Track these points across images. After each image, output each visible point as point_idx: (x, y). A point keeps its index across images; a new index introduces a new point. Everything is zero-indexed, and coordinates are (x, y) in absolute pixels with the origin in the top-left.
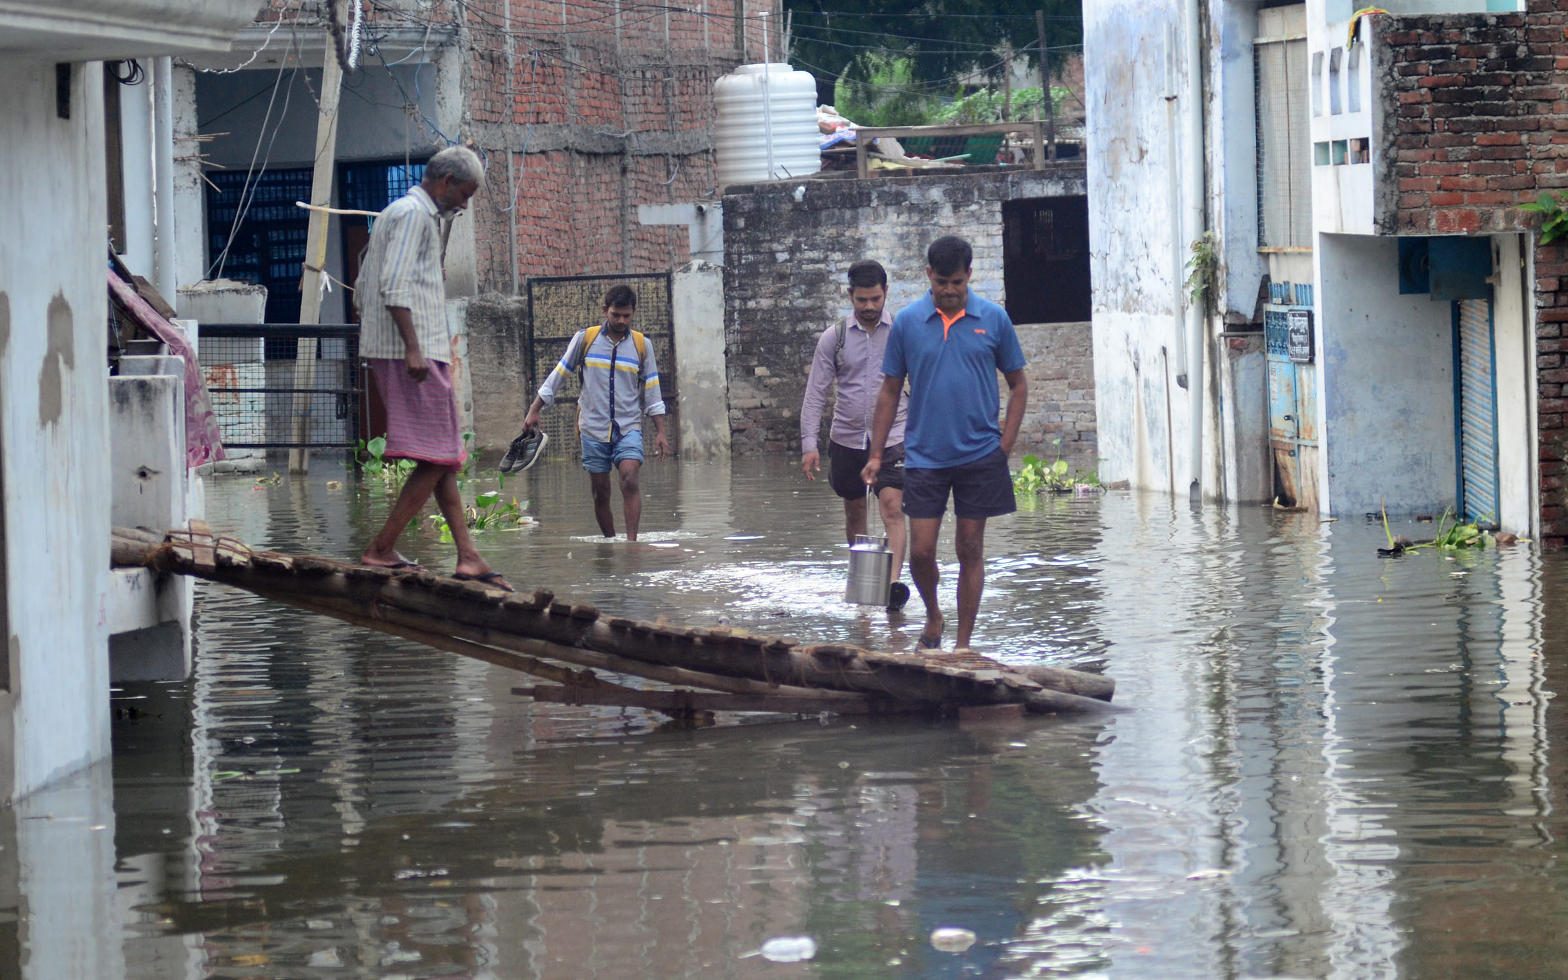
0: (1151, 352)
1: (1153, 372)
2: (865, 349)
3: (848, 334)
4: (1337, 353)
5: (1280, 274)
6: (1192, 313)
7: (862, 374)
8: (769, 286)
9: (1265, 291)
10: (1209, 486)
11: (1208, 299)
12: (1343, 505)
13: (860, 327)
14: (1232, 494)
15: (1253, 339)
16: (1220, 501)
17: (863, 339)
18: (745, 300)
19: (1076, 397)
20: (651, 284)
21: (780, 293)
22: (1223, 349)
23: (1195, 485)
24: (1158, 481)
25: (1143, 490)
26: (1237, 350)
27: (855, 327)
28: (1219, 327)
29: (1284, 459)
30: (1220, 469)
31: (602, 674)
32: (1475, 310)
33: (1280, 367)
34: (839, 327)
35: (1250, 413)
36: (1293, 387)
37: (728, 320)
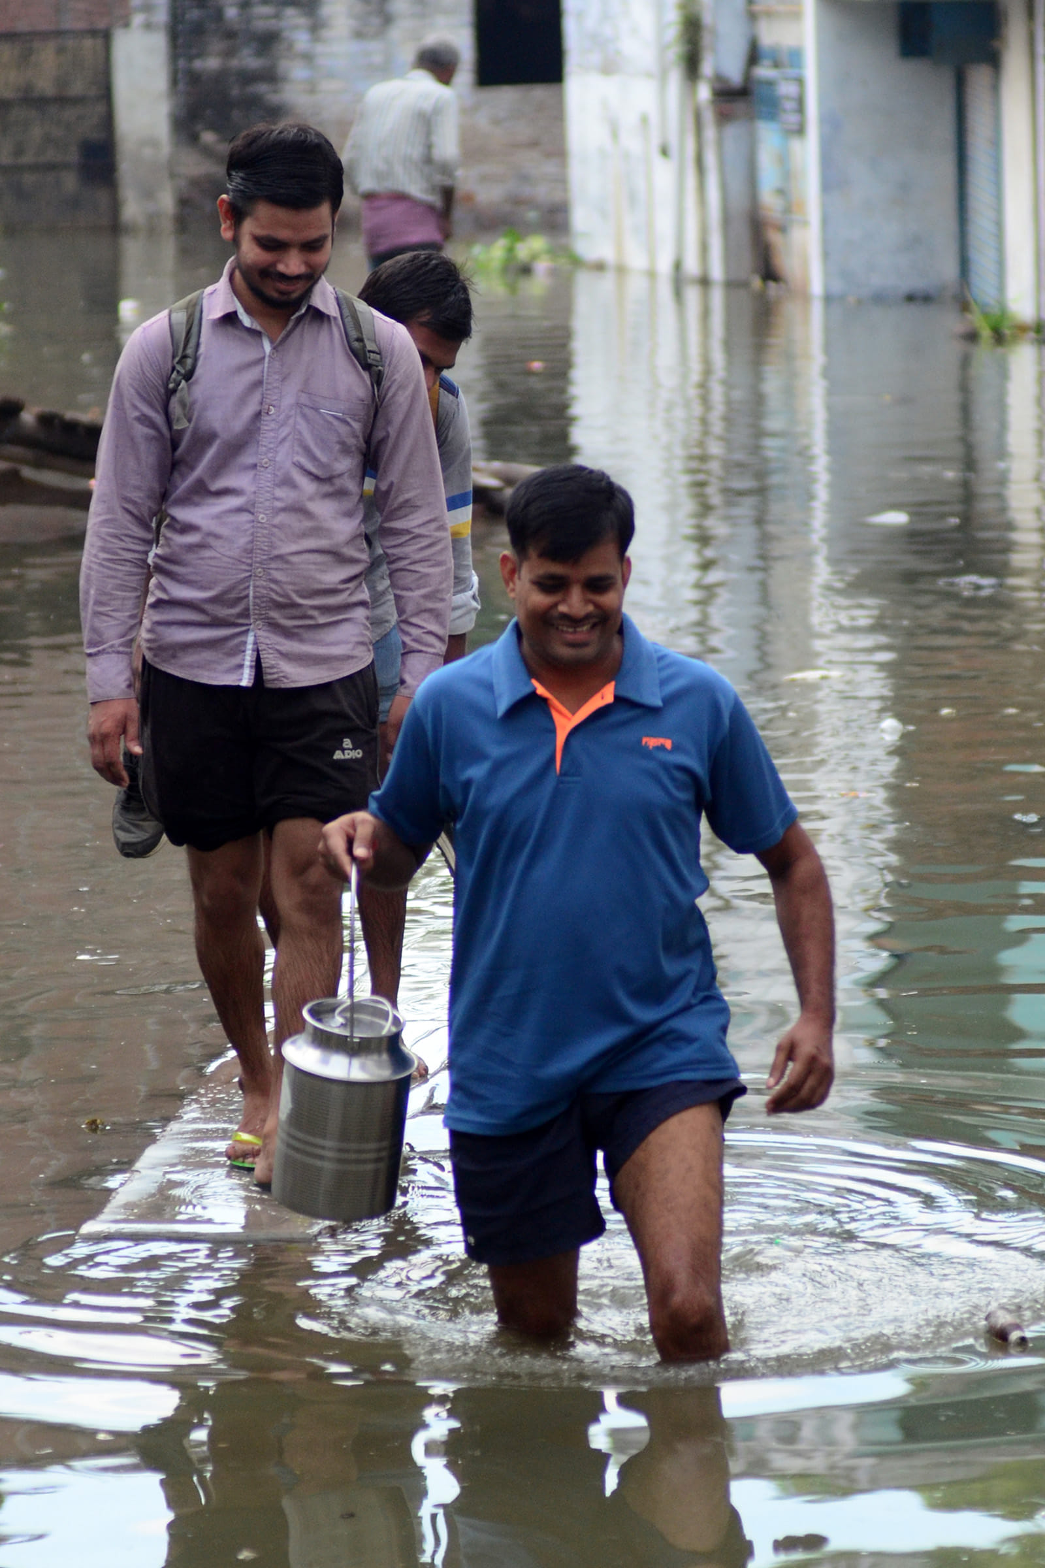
0: (629, 120)
1: (632, 142)
2: (258, 383)
3: (208, 340)
4: (832, 124)
5: (771, 35)
6: (675, 78)
7: (247, 458)
8: (216, 45)
9: (754, 56)
10: (692, 266)
11: (692, 64)
12: (838, 286)
13: (246, 320)
14: (717, 272)
15: (739, 106)
16: (704, 282)
17: (252, 354)
18: (191, 58)
19: (550, 168)
20: (88, 43)
21: (229, 53)
22: (709, 116)
23: (678, 266)
24: (637, 260)
25: (621, 270)
26: (723, 118)
27: (230, 319)
28: (704, 92)
29: (774, 237)
30: (704, 248)
31: (28, 472)
32: (978, 77)
33: (768, 136)
34: (180, 317)
35: (737, 186)
36: (783, 160)
37: (174, 81)
